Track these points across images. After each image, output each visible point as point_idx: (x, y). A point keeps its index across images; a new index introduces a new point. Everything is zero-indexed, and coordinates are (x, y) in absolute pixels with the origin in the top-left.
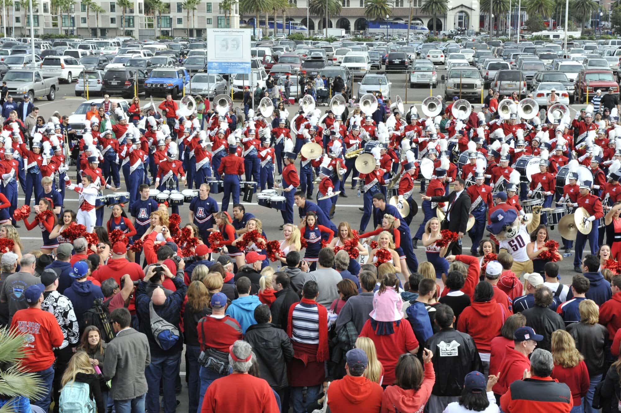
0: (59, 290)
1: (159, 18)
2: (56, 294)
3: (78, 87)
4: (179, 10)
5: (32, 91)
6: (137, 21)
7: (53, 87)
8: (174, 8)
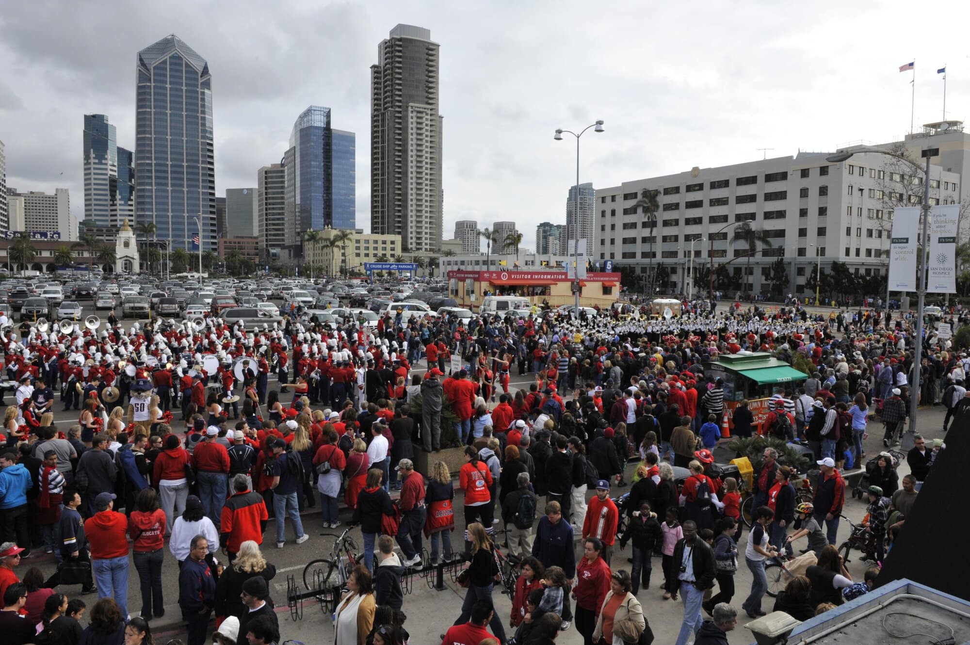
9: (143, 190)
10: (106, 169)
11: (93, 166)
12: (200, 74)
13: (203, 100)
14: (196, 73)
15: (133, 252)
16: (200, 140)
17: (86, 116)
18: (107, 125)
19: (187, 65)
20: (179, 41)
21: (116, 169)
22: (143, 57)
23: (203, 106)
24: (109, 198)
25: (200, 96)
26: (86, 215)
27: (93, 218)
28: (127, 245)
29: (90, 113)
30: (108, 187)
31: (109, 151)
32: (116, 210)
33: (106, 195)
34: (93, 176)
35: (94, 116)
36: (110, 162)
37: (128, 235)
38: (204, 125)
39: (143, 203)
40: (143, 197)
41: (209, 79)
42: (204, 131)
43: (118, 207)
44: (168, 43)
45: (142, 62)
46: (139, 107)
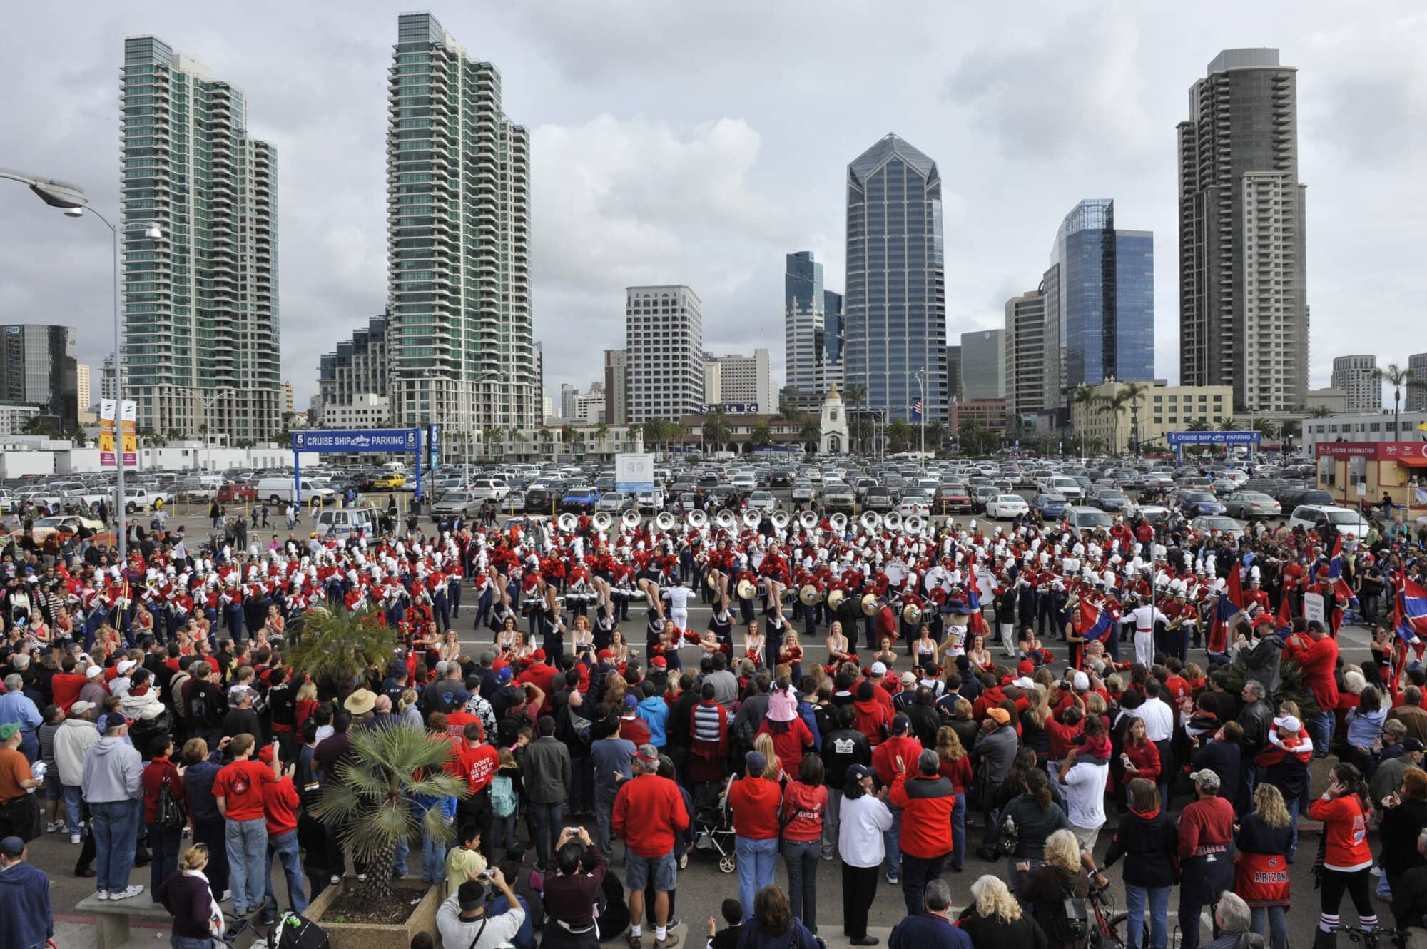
0: (481, 694)
1: (575, 445)
2: (477, 697)
3: (505, 506)
4: (592, 438)
5: (465, 510)
6: (556, 448)
8: (587, 436)
9: (855, 344)
10: (811, 321)
11: (796, 318)
12: (926, 181)
13: (930, 214)
14: (921, 179)
15: (842, 426)
16: (926, 270)
17: (788, 256)
18: (812, 264)
19: (909, 171)
20: (901, 142)
21: (822, 319)
22: (854, 169)
23: (930, 223)
24: (814, 356)
25: (926, 210)
26: (788, 381)
27: (796, 383)
28: (834, 416)
29: (792, 251)
30: (813, 343)
31: (814, 298)
32: (821, 372)
33: (811, 353)
34: (796, 331)
35: (797, 255)
36: (816, 311)
37: (836, 403)
38: (931, 248)
39: (854, 360)
40: (853, 352)
41: (938, 185)
42: (932, 257)
43: (825, 368)
44: (885, 147)
45: (853, 177)
46: (850, 235)
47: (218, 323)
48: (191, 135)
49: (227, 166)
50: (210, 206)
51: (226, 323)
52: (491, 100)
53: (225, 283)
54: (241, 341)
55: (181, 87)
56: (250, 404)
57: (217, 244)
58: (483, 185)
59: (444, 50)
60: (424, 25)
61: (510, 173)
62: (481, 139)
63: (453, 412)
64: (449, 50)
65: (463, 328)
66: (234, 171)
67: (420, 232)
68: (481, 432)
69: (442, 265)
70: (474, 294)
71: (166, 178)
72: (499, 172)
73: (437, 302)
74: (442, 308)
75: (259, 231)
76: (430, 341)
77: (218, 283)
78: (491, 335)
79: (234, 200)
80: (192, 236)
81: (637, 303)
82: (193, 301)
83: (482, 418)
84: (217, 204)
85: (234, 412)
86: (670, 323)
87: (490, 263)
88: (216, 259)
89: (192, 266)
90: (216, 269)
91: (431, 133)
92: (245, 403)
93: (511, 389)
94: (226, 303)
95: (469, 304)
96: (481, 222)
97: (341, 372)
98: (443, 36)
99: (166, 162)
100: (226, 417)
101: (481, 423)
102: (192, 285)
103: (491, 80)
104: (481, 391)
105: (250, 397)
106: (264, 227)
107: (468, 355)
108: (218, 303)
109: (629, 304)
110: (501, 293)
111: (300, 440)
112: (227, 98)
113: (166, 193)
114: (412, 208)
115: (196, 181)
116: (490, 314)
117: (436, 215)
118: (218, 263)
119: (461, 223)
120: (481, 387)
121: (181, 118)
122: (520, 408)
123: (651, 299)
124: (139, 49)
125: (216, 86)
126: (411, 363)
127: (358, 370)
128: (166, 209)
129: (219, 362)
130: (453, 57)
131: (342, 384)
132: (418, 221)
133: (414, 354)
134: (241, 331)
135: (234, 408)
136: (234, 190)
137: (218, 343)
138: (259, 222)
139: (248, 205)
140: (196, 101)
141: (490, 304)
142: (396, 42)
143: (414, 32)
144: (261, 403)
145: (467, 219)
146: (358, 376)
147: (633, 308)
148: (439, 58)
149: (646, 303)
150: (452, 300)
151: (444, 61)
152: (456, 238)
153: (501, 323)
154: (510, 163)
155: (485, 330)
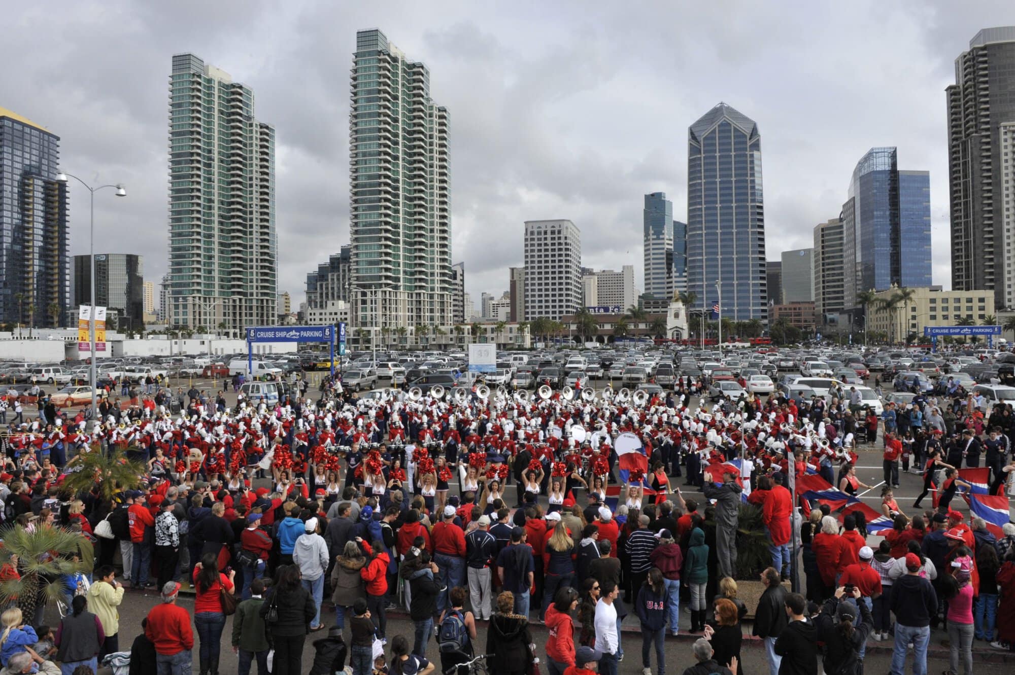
1: (479, 337)
4: (492, 332)
5: (358, 384)
6: (466, 340)
7: (374, 381)
8: (489, 330)
9: (694, 261)
10: (663, 244)
11: (652, 242)
12: (748, 137)
13: (752, 162)
14: (745, 136)
15: (683, 323)
16: (749, 204)
17: (646, 196)
18: (664, 201)
19: (736, 130)
20: (728, 108)
21: (672, 242)
22: (694, 130)
23: (752, 169)
24: (666, 271)
25: (749, 159)
26: (646, 289)
27: (652, 291)
28: (677, 316)
30: (664, 261)
31: (665, 227)
32: (671, 282)
33: (663, 268)
34: (652, 252)
35: (653, 195)
36: (667, 237)
37: (679, 306)
38: (753, 188)
39: (694, 274)
40: (694, 267)
41: (758, 140)
42: (753, 194)
43: (674, 279)
44: (716, 112)
45: (693, 135)
46: (690, 179)
47: (233, 251)
48: (216, 121)
49: (240, 142)
50: (229, 170)
51: (239, 252)
52: (422, 89)
53: (239, 224)
54: (249, 264)
55: (210, 88)
56: (254, 308)
57: (233, 196)
58: (416, 150)
59: (389, 55)
60: (374, 38)
61: (436, 141)
62: (415, 117)
63: (394, 313)
64: (392, 55)
65: (401, 253)
66: (245, 145)
67: (371, 185)
68: (413, 328)
69: (387, 208)
70: (409, 228)
71: (199, 151)
72: (428, 140)
73: (383, 234)
74: (387, 239)
75: (262, 187)
76: (378, 263)
77: (233, 224)
78: (421, 258)
79: (245, 165)
80: (216, 191)
81: (532, 233)
82: (216, 236)
83: (415, 318)
84: (233, 169)
85: (243, 314)
86: (556, 247)
87: (421, 206)
88: (232, 207)
89: (216, 211)
90: (232, 214)
91: (379, 115)
92: (251, 308)
93: (436, 297)
94: (239, 237)
95: (406, 235)
96: (415, 176)
97: (321, 286)
98: (388, 45)
99: (199, 140)
100: (238, 318)
101: (414, 322)
102: (216, 225)
103: (422, 75)
104: (414, 298)
105: (254, 303)
106: (265, 183)
107: (405, 272)
108: (233, 238)
109: (526, 234)
110: (429, 227)
111: (252, 334)
112: (240, 94)
113: (199, 162)
114: (366, 168)
115: (219, 153)
116: (421, 243)
117: (383, 172)
118: (233, 210)
119: (401, 178)
120: (414, 296)
121: (210, 109)
122: (443, 311)
123: (543, 230)
124: (182, 62)
125: (233, 86)
126: (364, 278)
127: (333, 284)
128: (198, 172)
129: (234, 279)
130: (395, 60)
131: (321, 294)
132: (370, 177)
133: (366, 272)
134: (249, 257)
135: (244, 312)
136: (245, 158)
137: (233, 265)
138: (262, 180)
139: (255, 168)
140: (219, 97)
141: (421, 235)
142: (355, 51)
143: (367, 43)
144: (262, 308)
145: (404, 175)
146: (333, 288)
147: (529, 237)
148: (385, 61)
149: (539, 233)
150: (393, 233)
151: (389, 63)
152: (397, 189)
153: (429, 249)
154: (436, 134)
155: (417, 254)
